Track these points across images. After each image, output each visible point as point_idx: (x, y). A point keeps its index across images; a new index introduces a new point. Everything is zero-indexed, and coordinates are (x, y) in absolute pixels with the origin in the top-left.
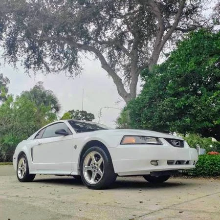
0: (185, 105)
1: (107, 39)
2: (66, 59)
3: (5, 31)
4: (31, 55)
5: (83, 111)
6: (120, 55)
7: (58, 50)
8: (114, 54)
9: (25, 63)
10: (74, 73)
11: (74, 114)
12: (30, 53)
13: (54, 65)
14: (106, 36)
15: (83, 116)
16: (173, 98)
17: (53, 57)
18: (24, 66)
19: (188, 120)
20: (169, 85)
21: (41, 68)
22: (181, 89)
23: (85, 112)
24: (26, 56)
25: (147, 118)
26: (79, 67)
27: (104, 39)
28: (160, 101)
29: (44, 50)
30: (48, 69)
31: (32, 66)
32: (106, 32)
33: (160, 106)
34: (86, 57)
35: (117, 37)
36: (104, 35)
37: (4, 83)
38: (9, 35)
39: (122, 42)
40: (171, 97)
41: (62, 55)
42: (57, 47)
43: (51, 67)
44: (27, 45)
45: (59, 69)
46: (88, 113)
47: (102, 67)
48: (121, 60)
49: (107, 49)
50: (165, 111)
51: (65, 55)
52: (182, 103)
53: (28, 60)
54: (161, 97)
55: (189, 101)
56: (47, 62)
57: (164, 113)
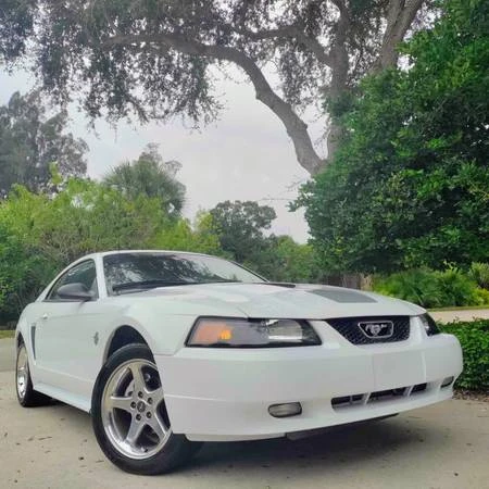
0: (445, 191)
1: (273, 26)
2: (180, 87)
3: (32, 33)
4: (100, 83)
5: (249, 203)
6: (310, 62)
7: (159, 66)
8: (296, 62)
9: (87, 104)
10: (201, 118)
11: (230, 209)
12: (97, 79)
13: (153, 102)
14: (272, 17)
15: (250, 213)
16: (411, 172)
17: (149, 85)
18: (84, 112)
19: (453, 233)
20: (401, 134)
21: (125, 114)
22: (434, 144)
23: (254, 204)
24: (88, 88)
25: (346, 228)
26: (211, 102)
27: (266, 27)
28: (378, 180)
29: (126, 68)
30: (142, 113)
31: (104, 110)
32: (270, 6)
33: (377, 194)
34: (226, 75)
35: (299, 18)
36: (266, 17)
37: (77, 152)
38: (43, 42)
39: (314, 29)
40: (407, 167)
41: (169, 78)
42: (157, 60)
43: (148, 108)
44: (87, 63)
45: (167, 112)
46: (260, 205)
47: (258, 98)
48: (314, 76)
49: (277, 50)
50: (391, 208)
51: (177, 76)
52: (436, 184)
53: (92, 97)
54: (381, 171)
55: (456, 179)
56: (139, 98)
57: (389, 215)
